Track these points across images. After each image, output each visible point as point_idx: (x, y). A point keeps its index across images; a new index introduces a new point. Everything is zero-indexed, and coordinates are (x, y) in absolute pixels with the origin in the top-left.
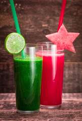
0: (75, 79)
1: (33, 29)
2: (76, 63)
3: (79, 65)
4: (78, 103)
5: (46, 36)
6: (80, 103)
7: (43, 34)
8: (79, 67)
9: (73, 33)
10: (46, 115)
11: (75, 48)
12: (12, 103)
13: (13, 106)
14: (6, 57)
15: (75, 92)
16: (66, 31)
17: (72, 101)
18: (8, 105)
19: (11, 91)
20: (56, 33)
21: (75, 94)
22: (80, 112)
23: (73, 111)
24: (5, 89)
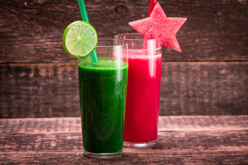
0: (172, 92)
1: (98, 6)
2: (175, 63)
3: (179, 66)
4: (183, 135)
5: (130, 24)
6: (186, 135)
7: (115, 14)
8: (179, 71)
9: (176, 18)
10: (135, 160)
11: (180, 44)
12: (69, 138)
13: (72, 142)
14: (53, 55)
15: (172, 114)
16: (164, 15)
17: (171, 132)
18: (65, 141)
19: (60, 114)
20: (147, 19)
21: (173, 117)
22: (191, 154)
23: (179, 152)
24: (50, 110)
